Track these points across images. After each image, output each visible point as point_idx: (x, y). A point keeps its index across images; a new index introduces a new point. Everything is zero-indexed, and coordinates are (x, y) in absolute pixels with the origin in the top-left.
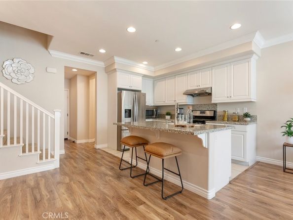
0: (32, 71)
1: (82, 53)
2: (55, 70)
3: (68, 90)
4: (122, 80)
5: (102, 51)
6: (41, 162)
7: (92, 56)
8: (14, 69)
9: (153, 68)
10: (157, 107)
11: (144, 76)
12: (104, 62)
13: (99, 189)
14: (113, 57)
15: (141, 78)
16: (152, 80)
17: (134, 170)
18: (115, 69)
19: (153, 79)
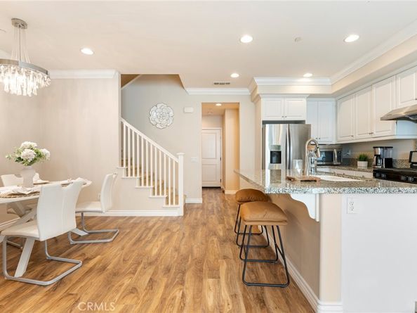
0: (171, 113)
1: (215, 84)
2: (191, 110)
3: (221, 128)
4: (270, 109)
5: (235, 75)
6: (167, 206)
7: (229, 83)
8: (158, 114)
9: (328, 81)
10: (343, 147)
11: (311, 96)
12: (248, 87)
13: (192, 247)
14: (253, 79)
15: (304, 100)
16: (334, 99)
17: (253, 239)
18: (258, 95)
19: (335, 97)
